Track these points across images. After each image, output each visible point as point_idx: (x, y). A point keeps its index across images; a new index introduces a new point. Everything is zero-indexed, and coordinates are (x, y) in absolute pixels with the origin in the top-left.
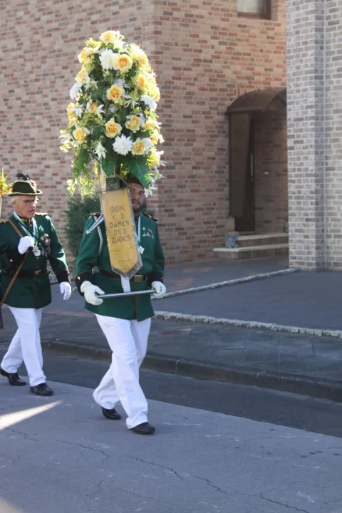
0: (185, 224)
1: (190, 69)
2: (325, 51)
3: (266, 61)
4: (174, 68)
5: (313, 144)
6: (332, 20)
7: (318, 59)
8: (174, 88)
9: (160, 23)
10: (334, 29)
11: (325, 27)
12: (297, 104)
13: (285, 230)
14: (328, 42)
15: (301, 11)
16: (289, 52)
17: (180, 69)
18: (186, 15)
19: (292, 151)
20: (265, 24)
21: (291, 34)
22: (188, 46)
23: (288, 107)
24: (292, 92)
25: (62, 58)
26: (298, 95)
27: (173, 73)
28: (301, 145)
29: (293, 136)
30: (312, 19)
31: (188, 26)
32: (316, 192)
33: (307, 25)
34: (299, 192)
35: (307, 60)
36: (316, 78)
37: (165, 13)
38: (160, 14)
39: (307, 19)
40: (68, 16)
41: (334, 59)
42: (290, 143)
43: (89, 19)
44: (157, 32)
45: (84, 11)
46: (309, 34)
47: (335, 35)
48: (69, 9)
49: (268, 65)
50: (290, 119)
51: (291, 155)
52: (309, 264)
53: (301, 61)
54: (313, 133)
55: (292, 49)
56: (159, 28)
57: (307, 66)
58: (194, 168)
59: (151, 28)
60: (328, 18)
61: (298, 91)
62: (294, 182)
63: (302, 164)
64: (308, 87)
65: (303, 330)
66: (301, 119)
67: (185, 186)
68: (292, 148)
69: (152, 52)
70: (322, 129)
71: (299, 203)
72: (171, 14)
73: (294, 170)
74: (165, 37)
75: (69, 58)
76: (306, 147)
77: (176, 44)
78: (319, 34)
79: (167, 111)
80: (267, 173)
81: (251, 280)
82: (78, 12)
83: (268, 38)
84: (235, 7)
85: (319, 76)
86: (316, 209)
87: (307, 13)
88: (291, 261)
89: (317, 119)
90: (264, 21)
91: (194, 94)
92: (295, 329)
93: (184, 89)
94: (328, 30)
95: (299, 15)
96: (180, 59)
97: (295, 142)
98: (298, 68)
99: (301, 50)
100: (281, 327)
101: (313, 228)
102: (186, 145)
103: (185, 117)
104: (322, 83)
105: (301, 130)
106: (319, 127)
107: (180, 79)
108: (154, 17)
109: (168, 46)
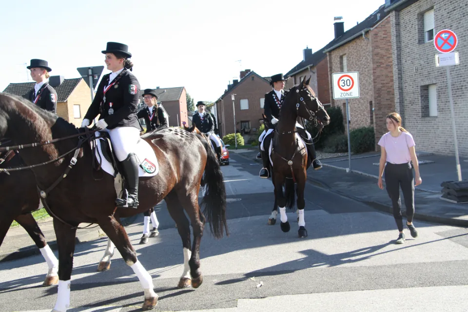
1: (388, 83)
4: (382, 84)
7: (400, 83)
8: (382, 90)
9: (375, 70)
16: (394, 80)
17: (384, 84)
18: (386, 65)
22: (387, 75)
27: (381, 85)
31: (387, 69)
33: (396, 73)
37: (377, 66)
38: (375, 66)
39: (396, 71)
44: (374, 73)
47: (404, 76)
54: (399, 107)
56: (375, 71)
59: (372, 72)
60: (403, 70)
70: (403, 106)
72: (380, 66)
74: (378, 73)
77: (382, 76)
79: (379, 98)
91: (390, 91)
93: (386, 90)
96: (384, 80)
103: (387, 100)
107: (384, 87)
108: (373, 68)
109: (379, 77)
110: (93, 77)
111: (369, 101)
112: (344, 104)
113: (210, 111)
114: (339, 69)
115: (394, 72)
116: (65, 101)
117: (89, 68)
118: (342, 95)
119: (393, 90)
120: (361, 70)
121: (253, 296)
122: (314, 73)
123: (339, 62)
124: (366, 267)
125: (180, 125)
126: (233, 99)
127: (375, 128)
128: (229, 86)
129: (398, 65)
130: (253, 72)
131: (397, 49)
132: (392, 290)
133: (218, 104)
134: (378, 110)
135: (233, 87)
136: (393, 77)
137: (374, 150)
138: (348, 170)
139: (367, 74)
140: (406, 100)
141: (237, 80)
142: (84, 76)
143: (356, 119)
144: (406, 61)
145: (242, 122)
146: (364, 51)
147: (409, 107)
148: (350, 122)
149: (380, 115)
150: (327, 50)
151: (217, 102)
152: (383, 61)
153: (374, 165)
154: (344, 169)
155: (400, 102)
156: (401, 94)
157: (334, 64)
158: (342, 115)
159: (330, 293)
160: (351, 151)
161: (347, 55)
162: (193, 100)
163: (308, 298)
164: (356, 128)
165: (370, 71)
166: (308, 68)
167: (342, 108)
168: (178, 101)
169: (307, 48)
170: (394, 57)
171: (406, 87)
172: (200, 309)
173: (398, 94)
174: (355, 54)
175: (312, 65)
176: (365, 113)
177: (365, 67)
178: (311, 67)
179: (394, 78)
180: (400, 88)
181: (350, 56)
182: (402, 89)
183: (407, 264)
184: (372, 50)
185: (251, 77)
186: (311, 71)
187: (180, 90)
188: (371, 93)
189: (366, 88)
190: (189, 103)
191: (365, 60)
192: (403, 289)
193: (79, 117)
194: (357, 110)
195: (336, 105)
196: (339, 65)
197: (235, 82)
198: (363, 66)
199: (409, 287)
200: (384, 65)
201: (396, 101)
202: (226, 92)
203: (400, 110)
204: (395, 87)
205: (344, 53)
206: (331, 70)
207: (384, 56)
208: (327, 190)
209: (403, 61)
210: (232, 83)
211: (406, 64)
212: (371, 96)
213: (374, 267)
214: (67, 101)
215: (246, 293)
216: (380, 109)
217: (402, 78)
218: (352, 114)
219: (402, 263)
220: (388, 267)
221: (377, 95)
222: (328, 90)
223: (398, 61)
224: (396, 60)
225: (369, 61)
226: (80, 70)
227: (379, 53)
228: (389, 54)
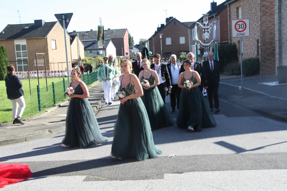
0: (269, 65)
1: (271, 27)
4: (266, 27)
7: (280, 26)
8: (266, 32)
17: (268, 27)
18: (270, 14)
22: (271, 21)
27: (266, 28)
31: (271, 16)
37: (263, 14)
41: (283, 26)
44: (261, 19)
56: (262, 18)
58: (272, 51)
59: (260, 18)
67: (269, 56)
72: (265, 14)
77: (267, 21)
79: (263, 37)
86: (279, 61)
91: (271, 33)
93: (269, 32)
96: (268, 24)
102: (270, 45)
103: (269, 38)
107: (268, 29)
108: (260, 16)
109: (264, 22)
110: (66, 21)
111: (257, 39)
112: (239, 42)
113: (145, 45)
114: (236, 17)
115: (275, 19)
116: (46, 37)
117: (63, 14)
118: (238, 35)
119: (275, 31)
120: (252, 17)
121: (174, 172)
122: (218, 19)
123: (236, 12)
124: (252, 154)
125: (124, 55)
126: (161, 37)
127: (260, 58)
128: (158, 28)
129: (279, 13)
130: (175, 18)
131: (279, 2)
132: (271, 170)
133: (150, 41)
134: (263, 46)
135: (161, 29)
136: (274, 22)
137: (259, 74)
138: (240, 87)
139: (255, 20)
140: (283, 38)
141: (164, 24)
142: (59, 20)
143: (246, 52)
144: (285, 11)
145: (167, 53)
146: (254, 4)
147: (285, 44)
148: (242, 54)
149: (264, 49)
150: (227, 3)
151: (149, 39)
152: (268, 11)
153: (259, 84)
154: (238, 86)
155: (279, 40)
156: (280, 34)
157: (232, 13)
158: (237, 49)
159: (228, 171)
160: (243, 74)
161: (242, 6)
162: (132, 38)
163: (213, 174)
164: (247, 58)
165: (258, 18)
166: (213, 16)
167: (237, 44)
168: (123, 39)
169: (213, 1)
170: (276, 7)
171: (284, 29)
172: (138, 180)
173: (278, 34)
174: (248, 6)
175: (216, 14)
176: (254, 48)
177: (255, 15)
178: (216, 15)
179: (276, 23)
180: (280, 30)
181: (244, 7)
182: (281, 31)
183: (282, 153)
184: (260, 3)
185: (173, 23)
186: (216, 18)
187: (124, 31)
188: (258, 34)
189: (255, 30)
190: (130, 40)
191: (255, 11)
192: (279, 170)
193: (55, 48)
194: (247, 46)
195: (233, 42)
196: (236, 14)
197: (162, 25)
198: (253, 14)
199: (284, 169)
200: (269, 14)
201: (276, 39)
202: (156, 33)
203: (279, 46)
204: (276, 29)
205: (240, 5)
206: (230, 18)
207: (269, 7)
208: (226, 101)
209: (283, 11)
210: (160, 26)
211: (285, 13)
212: (258, 36)
213: (259, 154)
214: (47, 38)
215: (169, 170)
216: (264, 45)
217: (281, 23)
218: (244, 48)
219: (279, 152)
220: (268, 155)
221: (262, 35)
222: (227, 32)
223: (279, 11)
224: (278, 10)
225: (257, 10)
226: (56, 15)
227: (265, 5)
228: (273, 6)
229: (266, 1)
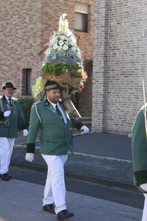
2: (108, 46)
3: (85, 49)
5: (103, 82)
6: (111, 35)
7: (106, 49)
9: (44, 32)
10: (112, 38)
11: (109, 37)
12: (97, 66)
13: (90, 116)
14: (109, 43)
15: (99, 31)
16: (94, 46)
18: (54, 29)
19: (94, 85)
20: (85, 34)
21: (95, 39)
23: (93, 67)
24: (95, 62)
25: (3, 43)
26: (97, 63)
28: (98, 83)
29: (95, 79)
30: (103, 34)
32: (103, 101)
33: (101, 36)
34: (97, 101)
35: (101, 50)
36: (105, 57)
37: (46, 28)
38: (44, 27)
39: (101, 34)
40: (6, 26)
41: (112, 50)
42: (94, 82)
43: (15, 28)
44: (42, 35)
45: (13, 25)
46: (102, 40)
47: (112, 41)
48: (7, 23)
49: (86, 51)
50: (94, 72)
51: (94, 86)
52: (100, 130)
53: (99, 50)
54: (103, 78)
55: (95, 45)
56: (43, 33)
57: (101, 52)
59: (40, 33)
60: (110, 34)
61: (97, 61)
62: (95, 97)
63: (98, 90)
64: (101, 60)
65: (96, 157)
66: (98, 73)
68: (94, 84)
69: (40, 43)
70: (106, 77)
71: (96, 106)
72: (48, 28)
73: (95, 92)
75: (6, 43)
76: (100, 84)
78: (106, 40)
80: (84, 93)
81: (77, 136)
82: (10, 25)
83: (86, 40)
84: (74, 27)
85: (106, 56)
86: (103, 108)
87: (102, 31)
88: (92, 128)
89: (104, 73)
90: (85, 33)
92: (93, 156)
94: (109, 39)
95: (98, 32)
97: (96, 81)
98: (98, 52)
99: (99, 45)
100: (88, 155)
101: (102, 116)
104: (107, 59)
105: (98, 77)
106: (105, 76)
108: (41, 29)
111: (22, 69)
152: (51, 23)
184: (42, 7)
207: (52, 17)
227: (48, 12)
228: (57, 16)
229: (49, 7)
